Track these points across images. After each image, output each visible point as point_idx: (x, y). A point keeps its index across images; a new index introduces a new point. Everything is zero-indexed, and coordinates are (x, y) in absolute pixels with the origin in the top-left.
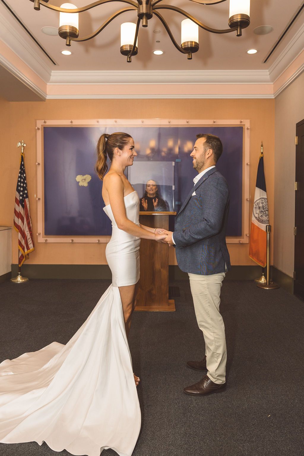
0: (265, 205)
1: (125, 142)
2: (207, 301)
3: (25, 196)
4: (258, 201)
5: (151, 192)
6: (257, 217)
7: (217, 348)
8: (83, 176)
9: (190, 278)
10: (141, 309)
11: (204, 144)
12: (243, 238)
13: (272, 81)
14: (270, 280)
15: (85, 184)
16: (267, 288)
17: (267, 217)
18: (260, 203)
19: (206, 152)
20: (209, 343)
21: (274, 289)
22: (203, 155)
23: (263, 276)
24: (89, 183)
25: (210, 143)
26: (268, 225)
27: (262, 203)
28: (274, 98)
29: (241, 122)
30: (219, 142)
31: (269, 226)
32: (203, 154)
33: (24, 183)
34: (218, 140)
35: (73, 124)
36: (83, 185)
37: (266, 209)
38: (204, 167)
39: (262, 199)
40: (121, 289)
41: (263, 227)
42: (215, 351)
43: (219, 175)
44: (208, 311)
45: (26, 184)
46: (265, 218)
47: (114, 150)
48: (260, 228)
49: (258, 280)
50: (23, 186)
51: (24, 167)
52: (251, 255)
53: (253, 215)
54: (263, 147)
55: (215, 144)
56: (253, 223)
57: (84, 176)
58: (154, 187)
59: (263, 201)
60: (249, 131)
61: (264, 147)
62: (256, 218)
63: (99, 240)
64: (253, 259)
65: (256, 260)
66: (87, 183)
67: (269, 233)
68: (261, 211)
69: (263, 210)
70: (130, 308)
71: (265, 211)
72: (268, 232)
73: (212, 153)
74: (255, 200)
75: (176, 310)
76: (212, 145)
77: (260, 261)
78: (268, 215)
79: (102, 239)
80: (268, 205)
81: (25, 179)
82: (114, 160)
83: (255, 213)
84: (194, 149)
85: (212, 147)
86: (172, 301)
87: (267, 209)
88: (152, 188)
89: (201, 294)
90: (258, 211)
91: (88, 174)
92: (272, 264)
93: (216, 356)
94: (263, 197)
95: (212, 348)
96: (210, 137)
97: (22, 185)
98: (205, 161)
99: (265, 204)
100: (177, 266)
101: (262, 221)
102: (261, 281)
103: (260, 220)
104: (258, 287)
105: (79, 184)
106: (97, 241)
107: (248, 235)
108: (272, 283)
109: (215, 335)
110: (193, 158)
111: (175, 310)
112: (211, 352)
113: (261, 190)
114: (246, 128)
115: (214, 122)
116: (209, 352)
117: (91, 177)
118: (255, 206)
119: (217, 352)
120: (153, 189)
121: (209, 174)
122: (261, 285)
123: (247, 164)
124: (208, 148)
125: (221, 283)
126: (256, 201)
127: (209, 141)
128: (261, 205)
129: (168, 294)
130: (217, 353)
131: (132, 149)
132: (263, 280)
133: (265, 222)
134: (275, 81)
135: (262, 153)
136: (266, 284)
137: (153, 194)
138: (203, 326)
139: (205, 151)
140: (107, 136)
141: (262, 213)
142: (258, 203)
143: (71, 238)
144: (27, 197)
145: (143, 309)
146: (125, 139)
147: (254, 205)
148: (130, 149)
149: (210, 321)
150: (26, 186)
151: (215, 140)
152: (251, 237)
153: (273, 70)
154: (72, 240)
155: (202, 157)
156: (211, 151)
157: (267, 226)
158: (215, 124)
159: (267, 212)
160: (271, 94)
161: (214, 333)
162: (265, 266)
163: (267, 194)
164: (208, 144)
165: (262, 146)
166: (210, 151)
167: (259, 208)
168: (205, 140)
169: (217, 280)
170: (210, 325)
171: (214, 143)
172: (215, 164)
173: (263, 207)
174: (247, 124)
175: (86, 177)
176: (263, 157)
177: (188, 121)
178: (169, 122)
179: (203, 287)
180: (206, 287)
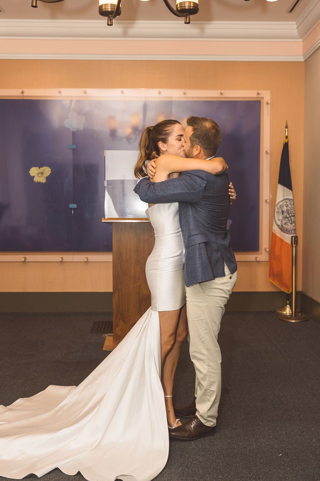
0: (290, 209)
4: (281, 204)
6: (280, 225)
7: (211, 384)
8: (39, 168)
12: (260, 254)
13: (301, 37)
14: (297, 311)
15: (43, 180)
16: (293, 321)
17: (293, 224)
18: (283, 207)
20: (201, 379)
21: (301, 322)
23: (288, 306)
24: (47, 178)
26: (295, 235)
27: (287, 206)
28: (303, 60)
29: (258, 94)
31: (295, 237)
35: (25, 94)
36: (39, 181)
37: (291, 214)
39: (286, 201)
40: (162, 314)
41: (287, 238)
42: (208, 387)
44: (204, 339)
46: (290, 226)
47: (158, 145)
48: (283, 240)
49: (281, 311)
52: (271, 277)
53: (274, 222)
54: (288, 130)
56: (274, 232)
57: (41, 168)
59: (288, 204)
60: (269, 106)
61: (289, 128)
62: (278, 226)
63: (62, 258)
64: (274, 283)
65: (278, 283)
66: (45, 179)
67: (296, 247)
68: (285, 216)
69: (287, 216)
71: (290, 217)
72: (294, 245)
74: (277, 202)
77: (283, 284)
78: (295, 222)
80: (294, 208)
83: (277, 219)
87: (293, 214)
89: (197, 318)
90: (281, 217)
91: (46, 166)
92: (300, 289)
93: (209, 394)
94: (288, 197)
95: (205, 384)
99: (291, 207)
101: (287, 230)
102: (285, 313)
103: (283, 230)
104: (280, 319)
105: (33, 179)
107: (268, 250)
108: (300, 314)
109: (210, 369)
112: (204, 389)
113: (285, 188)
114: (265, 102)
115: (222, 94)
116: (201, 389)
117: (50, 170)
118: (276, 210)
119: (211, 389)
122: (286, 317)
123: (267, 153)
126: (279, 203)
128: (285, 209)
130: (211, 391)
132: (288, 311)
133: (290, 231)
134: (304, 38)
135: (287, 137)
136: (291, 316)
138: (195, 357)
141: (287, 219)
142: (281, 206)
143: (23, 255)
146: (167, 129)
147: (276, 208)
148: (176, 139)
149: (205, 352)
152: (271, 252)
153: (303, 21)
154: (25, 258)
157: (292, 237)
158: (222, 96)
159: (292, 218)
160: (299, 56)
161: (209, 366)
162: (290, 291)
163: (293, 192)
165: (287, 127)
167: (283, 212)
168: (192, 133)
170: (206, 356)
173: (288, 211)
174: (266, 96)
175: (44, 170)
176: (288, 143)
177: (185, 92)
178: (160, 93)
179: (201, 309)
180: (204, 310)
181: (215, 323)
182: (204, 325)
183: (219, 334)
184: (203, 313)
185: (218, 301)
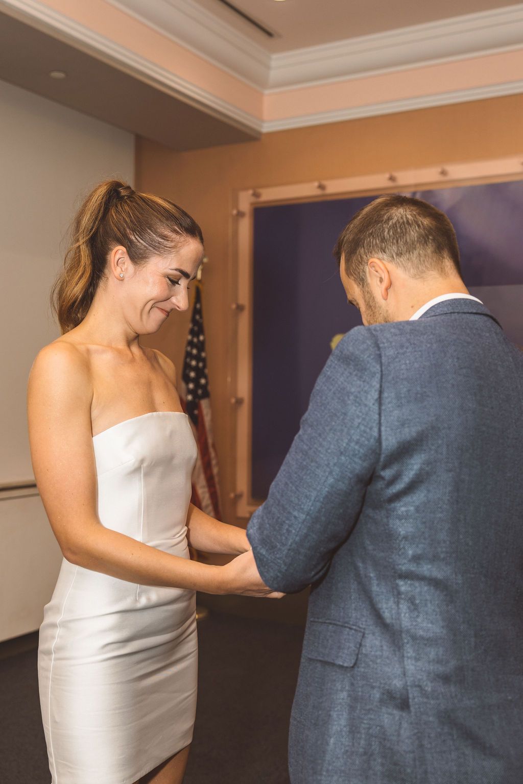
3: (200, 392)
33: (198, 358)
35: (329, 191)
45: (204, 360)
47: (110, 250)
50: (197, 366)
51: (201, 317)
81: (201, 347)
97: (194, 363)
131: (174, 278)
144: (206, 394)
148: (168, 277)
150: (205, 366)
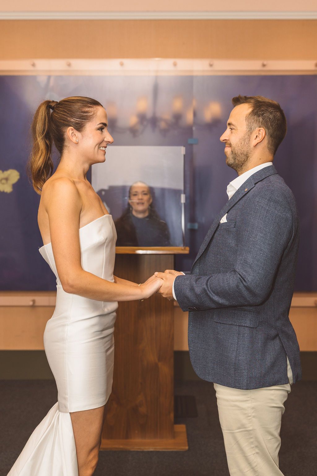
1: (86, 116)
2: (252, 443)
5: (140, 208)
8: (3, 173)
9: (217, 395)
10: (117, 446)
11: (247, 118)
15: (8, 189)
19: (251, 133)
22: (244, 140)
24: (14, 186)
25: (259, 116)
30: (278, 114)
32: (246, 136)
34: (277, 108)
36: (2, 191)
38: (249, 164)
40: (75, 416)
43: (277, 182)
44: (254, 464)
47: (65, 132)
55: (271, 116)
57: (5, 172)
58: (146, 198)
63: (34, 301)
66: (11, 187)
70: (94, 457)
73: (264, 135)
75: (189, 448)
76: (263, 119)
79: (41, 299)
82: (66, 152)
84: (228, 127)
85: (265, 124)
86: (181, 428)
88: (142, 199)
89: (239, 428)
96: (261, 102)
98: (249, 152)
100: (187, 353)
106: (31, 303)
110: (226, 145)
111: (187, 448)
115: (264, 65)
120: (143, 201)
121: (257, 179)
124: (255, 125)
125: (283, 406)
127: (257, 112)
129: (172, 415)
131: (101, 129)
137: (143, 212)
139: (250, 131)
140: (53, 105)
145: (121, 447)
146: (87, 109)
148: (98, 129)
151: (271, 109)
155: (243, 143)
156: (263, 131)
158: (265, 69)
164: (256, 117)
166: (259, 130)
168: (250, 110)
169: (272, 399)
171: (269, 115)
172: (271, 157)
175: (9, 175)
177: (211, 63)
178: (175, 64)
179: (246, 414)
180: (250, 415)
181: (272, 435)
182: (252, 440)
183: (280, 454)
184: (250, 419)
185: (272, 397)
